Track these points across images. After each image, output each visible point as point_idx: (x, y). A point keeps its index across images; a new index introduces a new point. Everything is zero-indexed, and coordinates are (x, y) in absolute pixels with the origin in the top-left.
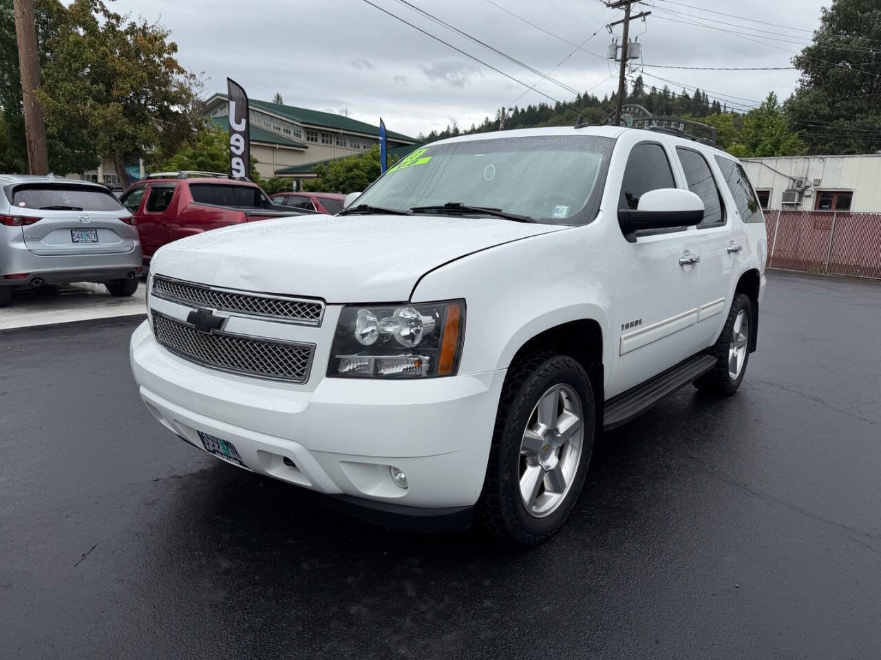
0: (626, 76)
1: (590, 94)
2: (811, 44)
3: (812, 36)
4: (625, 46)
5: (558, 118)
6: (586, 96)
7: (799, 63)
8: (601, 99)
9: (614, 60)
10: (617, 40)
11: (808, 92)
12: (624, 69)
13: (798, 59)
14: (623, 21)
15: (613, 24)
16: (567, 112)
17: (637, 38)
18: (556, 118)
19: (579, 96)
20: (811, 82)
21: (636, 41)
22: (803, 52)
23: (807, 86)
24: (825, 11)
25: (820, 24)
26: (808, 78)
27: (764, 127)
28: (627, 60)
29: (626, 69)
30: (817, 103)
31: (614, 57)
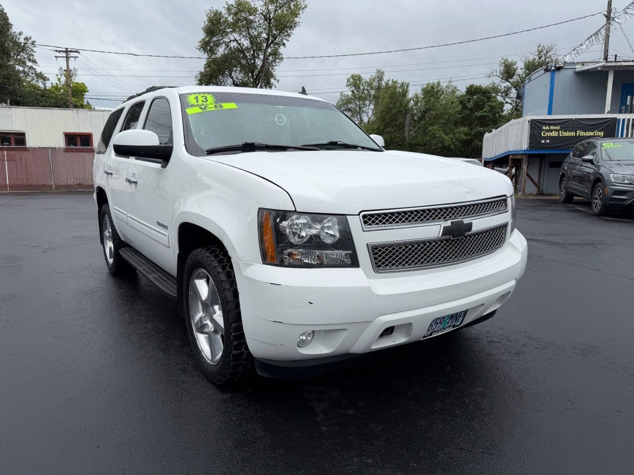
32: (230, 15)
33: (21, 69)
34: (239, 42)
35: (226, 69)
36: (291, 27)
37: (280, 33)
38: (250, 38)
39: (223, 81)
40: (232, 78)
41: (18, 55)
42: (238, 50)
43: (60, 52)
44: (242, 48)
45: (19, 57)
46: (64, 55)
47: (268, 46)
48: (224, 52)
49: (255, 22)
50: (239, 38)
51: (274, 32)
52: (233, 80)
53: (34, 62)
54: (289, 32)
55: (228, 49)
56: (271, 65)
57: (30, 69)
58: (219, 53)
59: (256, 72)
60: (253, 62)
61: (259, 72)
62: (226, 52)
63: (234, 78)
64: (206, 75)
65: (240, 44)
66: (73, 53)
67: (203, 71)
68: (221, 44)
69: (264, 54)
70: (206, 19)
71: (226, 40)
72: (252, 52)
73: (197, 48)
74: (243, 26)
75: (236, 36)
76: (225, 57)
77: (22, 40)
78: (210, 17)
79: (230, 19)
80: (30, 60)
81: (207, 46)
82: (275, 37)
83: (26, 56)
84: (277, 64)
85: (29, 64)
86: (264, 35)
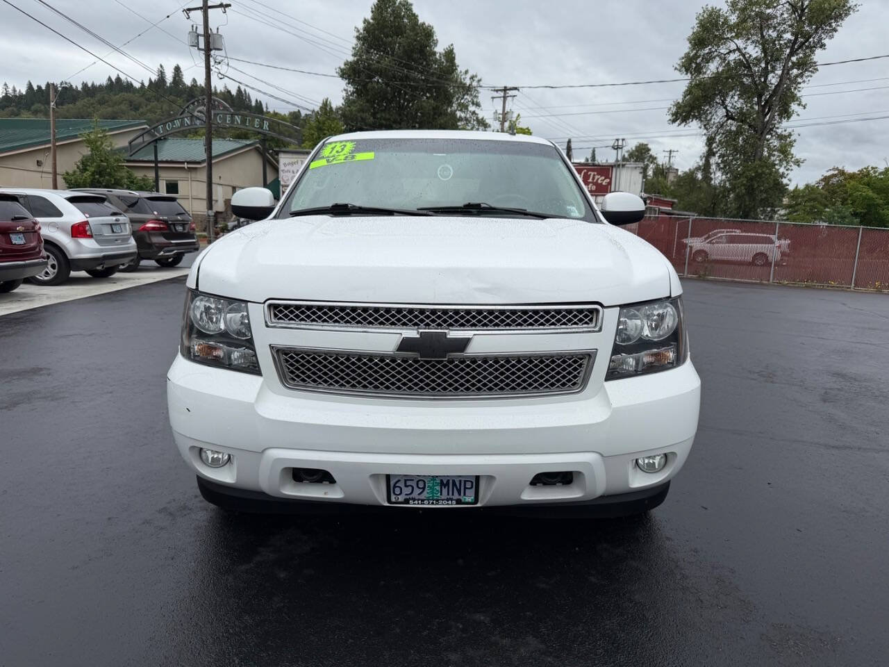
0: (211, 67)
1: (123, 77)
2: (351, 59)
3: (351, 52)
4: (207, 36)
5: (88, 101)
6: (118, 79)
7: (344, 74)
8: (137, 85)
9: (196, 48)
10: (197, 28)
11: (354, 102)
12: (209, 59)
13: (342, 70)
14: (201, 8)
15: (189, 10)
16: (98, 96)
17: (218, 29)
18: (85, 100)
19: (110, 79)
20: (353, 93)
21: (218, 32)
22: (345, 64)
23: (351, 95)
24: (358, 31)
25: (355, 41)
26: (351, 88)
27: (324, 130)
28: (211, 50)
29: (211, 59)
30: (363, 112)
31: (197, 45)
32: (733, 13)
33: (463, 115)
34: (744, 51)
35: (717, 95)
36: (839, 17)
37: (817, 29)
38: (763, 45)
39: (710, 113)
40: (725, 108)
41: (462, 99)
42: (739, 63)
43: (497, 91)
44: (747, 61)
45: (462, 101)
46: (502, 94)
47: (791, 54)
48: (717, 68)
49: (776, 17)
50: (744, 46)
51: (807, 28)
52: (727, 111)
53: (478, 105)
54: (834, 25)
55: (724, 65)
56: (794, 81)
57: (472, 114)
58: (708, 72)
59: (767, 95)
60: (763, 80)
61: (771, 96)
62: (720, 69)
63: (728, 108)
64: (685, 106)
65: (744, 55)
66: (512, 91)
67: (680, 101)
68: (715, 58)
69: (784, 66)
70: (695, 23)
71: (722, 51)
72: (763, 65)
73: (676, 69)
74: (754, 27)
75: (740, 43)
76: (717, 78)
77: (468, 82)
78: (701, 20)
79: (733, 19)
80: (473, 103)
81: (691, 65)
82: (807, 37)
83: (470, 100)
84: (804, 78)
85: (472, 108)
86: (788, 36)
